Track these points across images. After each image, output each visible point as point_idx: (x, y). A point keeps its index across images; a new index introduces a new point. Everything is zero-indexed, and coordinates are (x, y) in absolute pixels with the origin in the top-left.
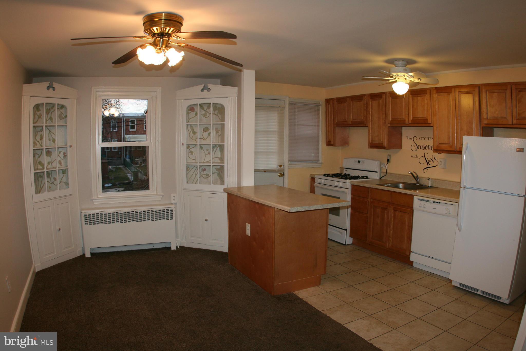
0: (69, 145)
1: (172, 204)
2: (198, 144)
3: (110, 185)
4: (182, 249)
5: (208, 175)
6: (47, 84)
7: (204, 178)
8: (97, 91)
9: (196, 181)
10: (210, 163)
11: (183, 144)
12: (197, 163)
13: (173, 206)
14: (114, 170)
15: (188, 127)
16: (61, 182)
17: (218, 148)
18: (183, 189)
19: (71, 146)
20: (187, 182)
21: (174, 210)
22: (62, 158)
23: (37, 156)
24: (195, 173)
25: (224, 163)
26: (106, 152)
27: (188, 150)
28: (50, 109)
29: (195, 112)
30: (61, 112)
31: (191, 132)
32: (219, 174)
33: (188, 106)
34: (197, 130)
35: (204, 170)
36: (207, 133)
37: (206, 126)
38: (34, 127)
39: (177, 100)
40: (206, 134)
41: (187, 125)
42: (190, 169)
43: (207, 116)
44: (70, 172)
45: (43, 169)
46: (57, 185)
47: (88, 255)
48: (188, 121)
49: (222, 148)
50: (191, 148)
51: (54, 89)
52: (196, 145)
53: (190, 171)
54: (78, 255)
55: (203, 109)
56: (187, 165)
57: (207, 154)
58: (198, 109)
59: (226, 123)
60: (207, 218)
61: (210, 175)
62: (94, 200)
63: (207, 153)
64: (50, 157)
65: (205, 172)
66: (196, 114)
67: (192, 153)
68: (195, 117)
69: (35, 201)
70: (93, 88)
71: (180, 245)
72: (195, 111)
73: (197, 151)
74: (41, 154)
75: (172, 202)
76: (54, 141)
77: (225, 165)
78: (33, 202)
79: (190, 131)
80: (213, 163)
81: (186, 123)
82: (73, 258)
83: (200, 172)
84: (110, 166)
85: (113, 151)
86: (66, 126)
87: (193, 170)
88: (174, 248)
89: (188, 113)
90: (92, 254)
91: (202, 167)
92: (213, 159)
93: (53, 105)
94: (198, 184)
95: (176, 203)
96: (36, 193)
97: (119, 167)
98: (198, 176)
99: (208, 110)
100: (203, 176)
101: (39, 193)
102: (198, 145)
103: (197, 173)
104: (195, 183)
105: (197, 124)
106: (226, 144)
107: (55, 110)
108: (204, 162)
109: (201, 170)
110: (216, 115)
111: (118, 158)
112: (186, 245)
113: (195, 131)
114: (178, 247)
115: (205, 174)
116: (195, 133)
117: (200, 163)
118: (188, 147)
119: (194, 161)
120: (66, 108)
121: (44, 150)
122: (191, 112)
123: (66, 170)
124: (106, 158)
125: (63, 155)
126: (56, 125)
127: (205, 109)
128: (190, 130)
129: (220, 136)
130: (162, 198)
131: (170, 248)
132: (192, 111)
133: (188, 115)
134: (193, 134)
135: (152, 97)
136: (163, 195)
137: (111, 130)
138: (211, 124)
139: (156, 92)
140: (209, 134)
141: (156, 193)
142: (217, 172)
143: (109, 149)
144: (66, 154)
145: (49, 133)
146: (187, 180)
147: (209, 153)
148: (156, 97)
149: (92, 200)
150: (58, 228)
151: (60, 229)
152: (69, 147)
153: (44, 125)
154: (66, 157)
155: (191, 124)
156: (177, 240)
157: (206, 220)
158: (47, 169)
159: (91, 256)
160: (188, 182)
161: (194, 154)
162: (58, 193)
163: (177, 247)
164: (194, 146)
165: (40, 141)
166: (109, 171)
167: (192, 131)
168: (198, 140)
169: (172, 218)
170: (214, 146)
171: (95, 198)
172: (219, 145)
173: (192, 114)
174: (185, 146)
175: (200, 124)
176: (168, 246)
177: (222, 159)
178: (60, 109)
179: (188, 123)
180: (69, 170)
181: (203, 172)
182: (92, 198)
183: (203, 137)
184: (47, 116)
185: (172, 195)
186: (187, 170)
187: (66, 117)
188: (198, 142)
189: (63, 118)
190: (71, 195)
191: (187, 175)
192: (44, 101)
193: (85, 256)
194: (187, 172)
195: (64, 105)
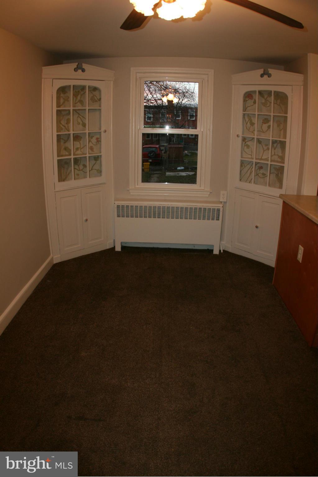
0: (103, 129)
1: (221, 202)
2: (255, 137)
3: (182, 168)
4: (225, 254)
5: (266, 174)
6: (75, 65)
7: (260, 178)
8: (137, 73)
9: (250, 180)
10: (268, 160)
11: (238, 136)
12: (253, 159)
13: (221, 205)
14: (189, 154)
15: (245, 116)
16: (92, 169)
17: (279, 145)
18: (235, 188)
19: (105, 131)
20: (240, 180)
21: (221, 210)
22: (95, 144)
23: (62, 142)
24: (249, 171)
25: (284, 163)
26: (183, 138)
27: (244, 143)
28: (79, 91)
29: (253, 101)
30: (93, 95)
31: (249, 123)
32: (277, 175)
33: (246, 93)
34: (255, 120)
35: (261, 168)
36: (267, 125)
37: (266, 117)
38: (57, 111)
39: (233, 86)
40: (265, 126)
41: (244, 115)
42: (244, 165)
43: (268, 106)
44: (104, 160)
45: (70, 155)
46: (86, 173)
47: (118, 249)
48: (245, 109)
49: (283, 145)
50: (248, 141)
51: (83, 70)
52: (253, 138)
53: (245, 167)
54: (108, 248)
55: (263, 97)
56: (241, 161)
57: (266, 150)
58: (257, 97)
59: (289, 115)
60: (258, 225)
61: (266, 175)
62: (130, 190)
63: (265, 148)
64: (78, 143)
65: (262, 171)
66: (255, 103)
67: (248, 147)
68: (253, 105)
69: (57, 189)
70: (132, 69)
71: (224, 249)
72: (254, 97)
73: (254, 145)
74: (67, 140)
75: (221, 201)
76: (84, 125)
77: (286, 166)
78: (55, 191)
79: (247, 122)
80: (271, 161)
81: (243, 111)
82: (101, 250)
83: (256, 169)
84: (186, 151)
85: (190, 138)
86: (100, 110)
87: (249, 166)
88: (216, 252)
89: (245, 101)
90: (123, 248)
91: (258, 165)
92: (271, 156)
93: (83, 88)
94: (252, 183)
95: (225, 203)
96: (59, 181)
97: (195, 153)
98: (253, 174)
99: (268, 99)
100: (259, 175)
101: (63, 181)
102: (255, 139)
103: (252, 171)
104: (250, 182)
105: (255, 114)
106: (287, 140)
107: (85, 92)
108: (261, 159)
109: (257, 168)
110: (278, 105)
111: (194, 144)
112: (230, 250)
113: (253, 122)
114: (222, 251)
115: (262, 173)
116: (252, 124)
117: (256, 159)
118: (244, 139)
119: (250, 156)
120: (100, 91)
121: (71, 134)
122: (248, 100)
123: (99, 156)
124: (183, 143)
125: (96, 141)
126: (87, 108)
127: (265, 98)
128: (247, 120)
129: (282, 131)
130: (209, 195)
131: (212, 251)
132: (250, 99)
133: (245, 102)
134: (250, 124)
135: (203, 80)
136: (211, 191)
137: (189, 118)
138: (271, 116)
139: (207, 74)
140: (269, 127)
141: (203, 188)
142: (275, 172)
143: (187, 135)
144: (99, 140)
145: (78, 117)
146: (240, 177)
147: (268, 149)
148: (208, 81)
149: (128, 190)
150: (85, 219)
151: (87, 220)
152: (104, 132)
153: (71, 108)
154: (100, 142)
155: (249, 114)
156: (222, 242)
157: (257, 227)
158: (74, 155)
159: (121, 250)
160: (242, 180)
161: (250, 148)
162: (88, 181)
163: (220, 251)
164: (251, 139)
165: (66, 125)
166: (184, 155)
167: (249, 121)
168: (256, 132)
169: (218, 219)
170: (274, 142)
171: (132, 188)
172: (280, 141)
173: (250, 102)
174: (240, 139)
175: (258, 115)
176: (210, 248)
177: (282, 159)
178: (92, 91)
179: (245, 111)
180: (102, 156)
181: (260, 170)
182: (129, 188)
183: (263, 130)
184: (75, 98)
185: (222, 192)
186: (241, 166)
187: (100, 99)
188: (256, 135)
189: (96, 101)
190: (104, 184)
191: (241, 171)
192: (72, 83)
193: (115, 250)
194: (241, 168)
195: (98, 88)
